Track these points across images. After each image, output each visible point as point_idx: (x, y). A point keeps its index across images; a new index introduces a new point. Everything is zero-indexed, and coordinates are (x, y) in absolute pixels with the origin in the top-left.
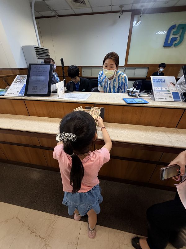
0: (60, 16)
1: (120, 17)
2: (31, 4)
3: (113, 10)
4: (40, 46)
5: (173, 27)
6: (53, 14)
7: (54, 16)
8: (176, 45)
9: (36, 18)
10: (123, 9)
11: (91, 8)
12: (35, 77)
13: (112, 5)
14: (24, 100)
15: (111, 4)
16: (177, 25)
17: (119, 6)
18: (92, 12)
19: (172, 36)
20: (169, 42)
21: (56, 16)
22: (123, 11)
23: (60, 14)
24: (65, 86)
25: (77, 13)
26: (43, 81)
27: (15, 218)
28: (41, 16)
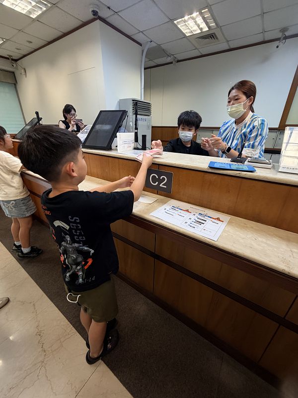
1: (277, 47)
2: (143, 51)
3: (266, 39)
6: (169, 60)
7: (172, 63)
9: (145, 69)
10: (288, 34)
11: (226, 43)
15: (263, 29)
17: (279, 30)
18: (228, 48)
21: (174, 62)
23: (180, 59)
24: (136, 140)
25: (203, 54)
26: (106, 131)
27: (32, 304)
28: (155, 64)
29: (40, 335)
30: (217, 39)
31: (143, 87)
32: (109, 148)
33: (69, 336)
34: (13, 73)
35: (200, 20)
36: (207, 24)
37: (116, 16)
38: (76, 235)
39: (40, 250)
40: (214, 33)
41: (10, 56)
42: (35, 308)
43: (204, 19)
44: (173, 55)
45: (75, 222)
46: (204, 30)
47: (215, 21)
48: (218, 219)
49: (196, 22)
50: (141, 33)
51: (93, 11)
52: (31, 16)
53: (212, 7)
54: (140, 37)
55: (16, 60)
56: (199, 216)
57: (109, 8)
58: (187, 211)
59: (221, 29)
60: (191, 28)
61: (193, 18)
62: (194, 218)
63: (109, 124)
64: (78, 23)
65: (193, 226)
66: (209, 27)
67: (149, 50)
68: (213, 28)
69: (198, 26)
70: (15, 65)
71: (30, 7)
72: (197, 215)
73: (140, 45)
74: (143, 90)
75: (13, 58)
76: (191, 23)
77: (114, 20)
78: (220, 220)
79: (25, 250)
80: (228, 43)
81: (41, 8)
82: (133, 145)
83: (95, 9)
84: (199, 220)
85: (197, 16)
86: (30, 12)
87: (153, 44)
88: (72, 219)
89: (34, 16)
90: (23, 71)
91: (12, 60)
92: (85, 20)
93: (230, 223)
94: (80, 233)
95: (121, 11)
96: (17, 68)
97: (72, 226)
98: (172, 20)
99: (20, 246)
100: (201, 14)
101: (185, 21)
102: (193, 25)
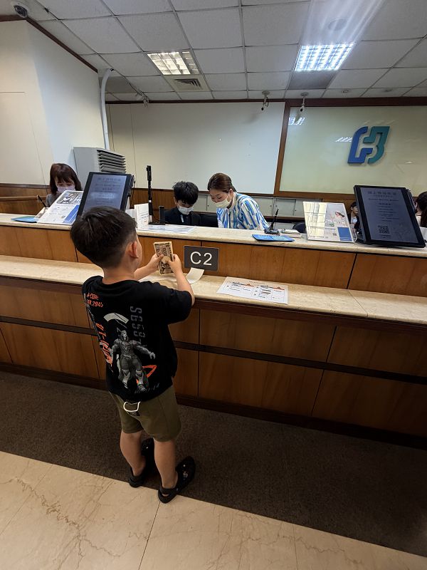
0: (151, 102)
1: (263, 109)
2: (100, 80)
3: (250, 98)
5: (363, 130)
6: (139, 98)
7: (142, 102)
8: (371, 162)
9: (106, 102)
10: (269, 97)
11: (209, 93)
13: (248, 90)
15: (247, 87)
16: (370, 128)
17: (260, 92)
18: (212, 98)
19: (361, 146)
20: (358, 155)
21: (145, 101)
22: (268, 101)
23: (152, 99)
25: (183, 99)
28: (116, 100)
29: (54, 511)
30: (200, 85)
31: (106, 131)
33: (104, 489)
35: (180, 61)
36: (188, 66)
37: (57, 23)
38: (136, 330)
40: (197, 80)
43: (185, 60)
44: (144, 93)
45: (137, 314)
46: (185, 73)
47: (198, 68)
49: (175, 62)
50: (97, 56)
51: (18, 7)
53: (195, 51)
54: (94, 61)
57: (47, 10)
59: (205, 78)
60: (170, 67)
61: (172, 57)
66: (191, 71)
67: (109, 80)
68: (195, 73)
69: (178, 66)
73: (96, 71)
76: (169, 62)
77: (53, 27)
80: (212, 94)
82: (148, 219)
83: (21, 5)
85: (176, 55)
87: (115, 74)
88: (134, 309)
94: (141, 327)
95: (67, 20)
97: (133, 318)
98: (145, 53)
100: (182, 55)
101: (162, 57)
102: (171, 64)
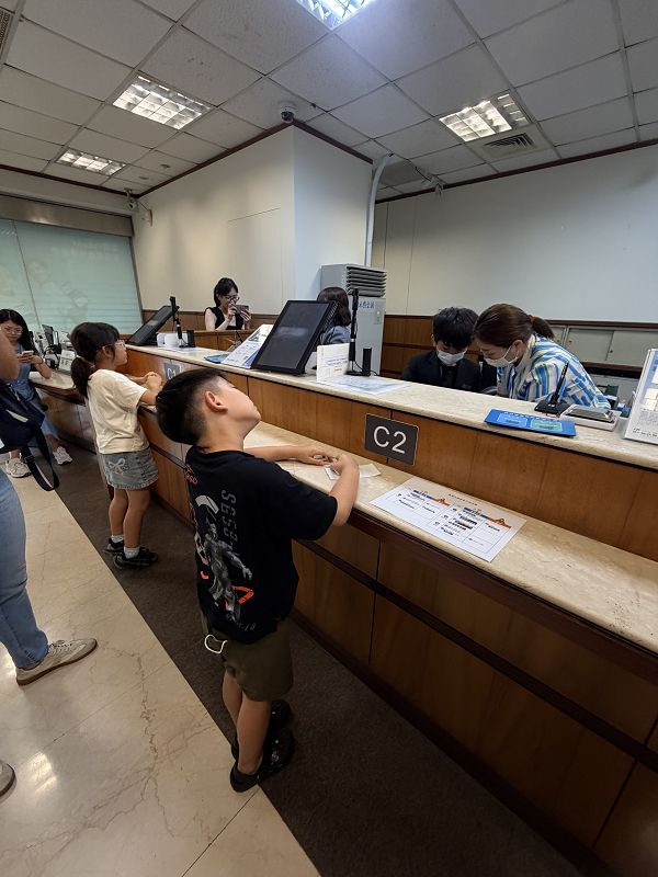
0: (447, 187)
2: (374, 173)
3: (644, 139)
4: (368, 267)
6: (427, 185)
7: (433, 190)
9: (376, 202)
11: (551, 150)
12: (287, 329)
13: (637, 126)
14: (247, 376)
15: (635, 121)
21: (437, 188)
23: (449, 182)
24: (352, 356)
25: (501, 171)
26: (297, 340)
27: (135, 658)
28: (397, 194)
29: (147, 718)
30: (531, 142)
31: (370, 240)
32: (299, 371)
33: (201, 729)
34: (130, 218)
35: (493, 114)
36: (508, 118)
37: (327, 116)
38: (227, 527)
39: (153, 555)
40: (524, 135)
41: (128, 190)
42: (140, 667)
43: (502, 111)
44: (436, 176)
45: (229, 502)
46: (502, 130)
47: (525, 113)
48: (501, 522)
49: (485, 117)
50: (372, 142)
51: (285, 113)
52: (175, 126)
53: (518, 90)
54: (368, 149)
55: (137, 196)
56: (464, 514)
57: (314, 105)
58: (442, 501)
59: (539, 127)
60: (476, 126)
61: (479, 112)
62: (453, 516)
63: (301, 327)
64: (255, 132)
65: (449, 530)
66: (513, 124)
67: (386, 170)
68: (521, 125)
69: (490, 123)
70: (134, 206)
71: (175, 113)
72: (460, 511)
73: (370, 161)
74: (370, 246)
75: (134, 192)
76: (475, 119)
77: (321, 124)
78: (504, 524)
79: (130, 552)
80: (556, 151)
81: (193, 114)
82: (344, 367)
83: (288, 110)
84: (461, 520)
85: (487, 107)
86: (173, 121)
87: (395, 160)
88: (226, 495)
89: (179, 127)
90: (147, 214)
91: (132, 195)
92: (267, 125)
93: (523, 531)
94: (232, 524)
95: (337, 108)
96: (137, 210)
97: (224, 508)
98: (435, 118)
99: (121, 544)
100: (495, 103)
101: (463, 116)
102: (478, 122)
